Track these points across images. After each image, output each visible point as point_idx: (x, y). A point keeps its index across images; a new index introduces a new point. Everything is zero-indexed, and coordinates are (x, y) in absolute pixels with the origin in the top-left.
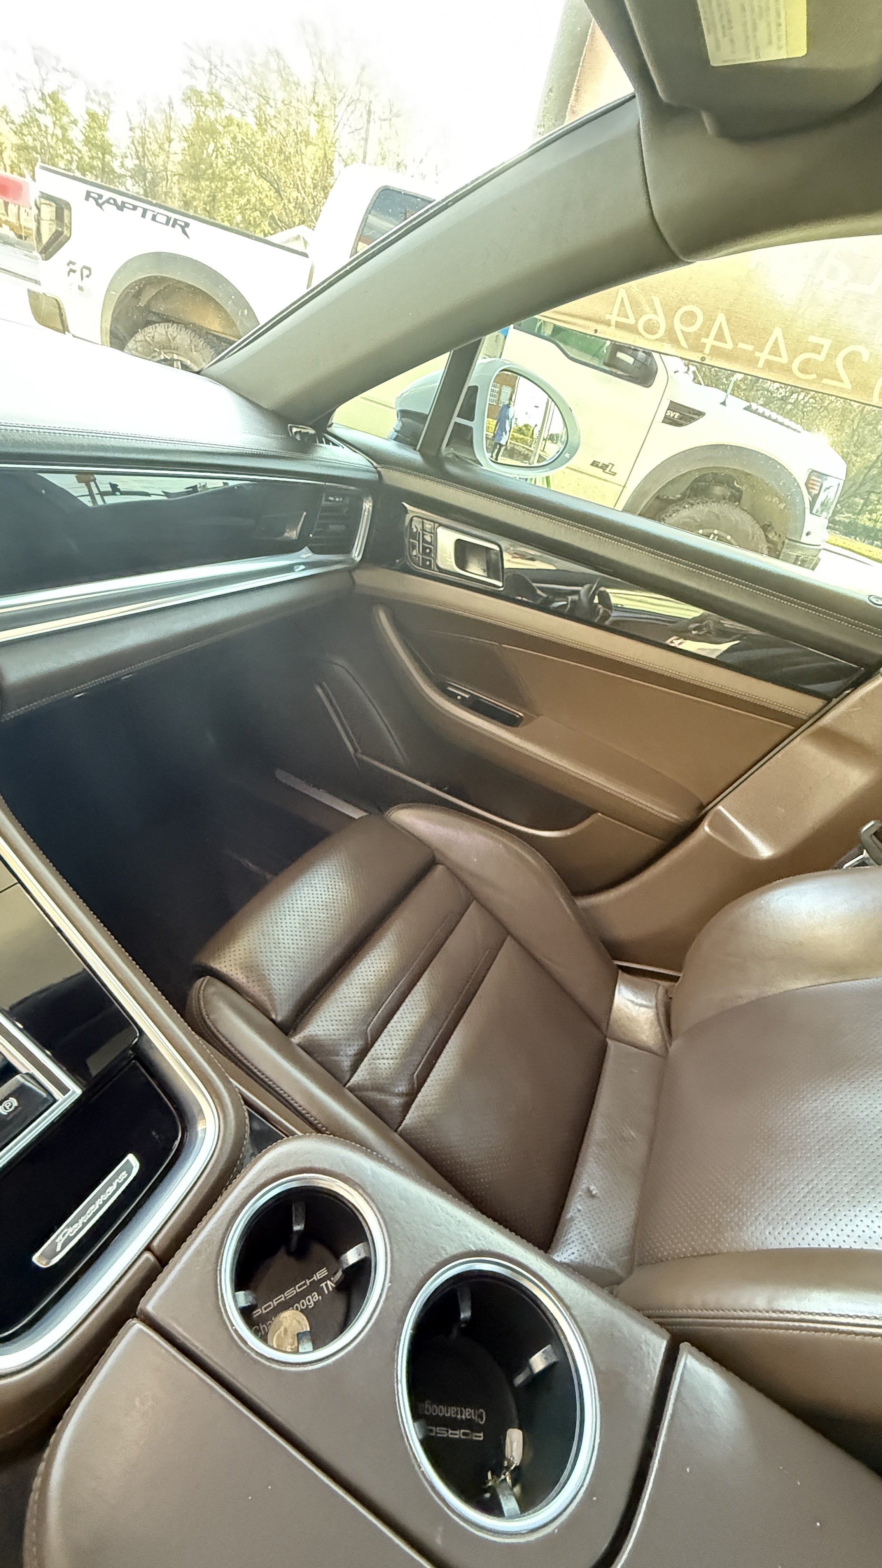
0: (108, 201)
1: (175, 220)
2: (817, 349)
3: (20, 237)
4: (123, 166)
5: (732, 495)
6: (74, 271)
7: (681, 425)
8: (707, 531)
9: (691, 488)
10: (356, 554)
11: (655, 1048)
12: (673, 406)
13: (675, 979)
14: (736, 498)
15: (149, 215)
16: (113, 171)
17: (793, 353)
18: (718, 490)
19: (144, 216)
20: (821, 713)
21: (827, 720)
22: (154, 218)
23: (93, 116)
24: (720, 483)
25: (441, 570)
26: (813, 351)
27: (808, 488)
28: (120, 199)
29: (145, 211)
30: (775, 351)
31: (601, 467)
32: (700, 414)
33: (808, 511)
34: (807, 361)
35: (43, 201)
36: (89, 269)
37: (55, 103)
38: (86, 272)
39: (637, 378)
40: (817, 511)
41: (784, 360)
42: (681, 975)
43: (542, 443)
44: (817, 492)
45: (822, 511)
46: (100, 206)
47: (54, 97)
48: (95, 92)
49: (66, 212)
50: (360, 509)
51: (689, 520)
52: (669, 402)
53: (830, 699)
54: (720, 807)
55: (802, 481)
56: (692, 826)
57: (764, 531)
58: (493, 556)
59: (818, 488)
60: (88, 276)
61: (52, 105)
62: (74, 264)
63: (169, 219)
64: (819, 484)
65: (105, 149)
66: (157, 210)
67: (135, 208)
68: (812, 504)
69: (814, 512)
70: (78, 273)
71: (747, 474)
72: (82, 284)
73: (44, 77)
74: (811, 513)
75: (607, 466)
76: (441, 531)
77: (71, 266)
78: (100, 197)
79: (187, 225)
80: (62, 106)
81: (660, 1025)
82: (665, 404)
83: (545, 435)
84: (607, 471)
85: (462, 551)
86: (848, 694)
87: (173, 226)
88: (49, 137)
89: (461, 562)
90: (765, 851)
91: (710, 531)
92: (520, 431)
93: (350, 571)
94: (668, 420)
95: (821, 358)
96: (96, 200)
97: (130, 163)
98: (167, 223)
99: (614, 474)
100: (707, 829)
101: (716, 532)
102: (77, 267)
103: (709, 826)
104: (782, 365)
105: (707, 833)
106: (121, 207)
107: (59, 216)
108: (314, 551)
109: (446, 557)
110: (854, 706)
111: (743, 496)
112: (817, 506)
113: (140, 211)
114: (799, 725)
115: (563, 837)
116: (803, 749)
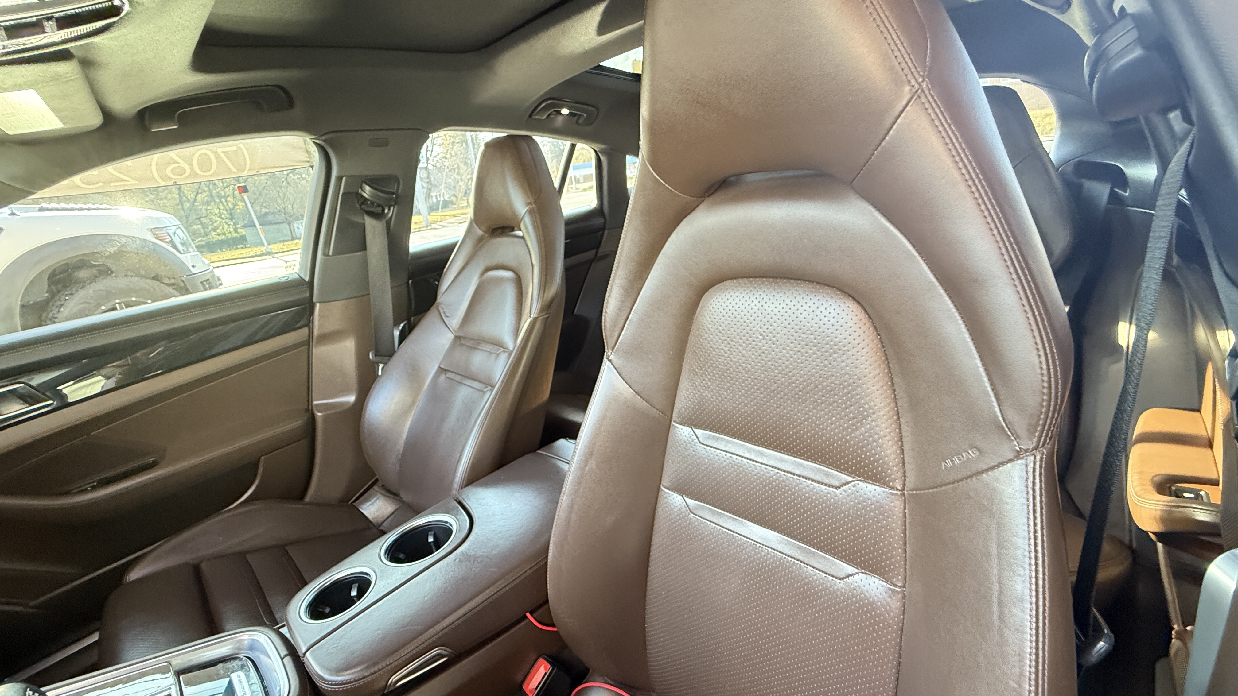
8: (110, 305)
11: (398, 507)
13: (377, 480)
14: (106, 272)
18: (83, 274)
20: (311, 332)
21: (316, 332)
27: (161, 240)
33: (176, 253)
40: (184, 250)
42: (377, 476)
44: (169, 239)
45: (186, 248)
51: (83, 306)
53: (309, 324)
54: (315, 403)
55: (151, 238)
56: (313, 418)
57: (158, 280)
59: (168, 237)
64: (166, 234)
68: (175, 248)
69: (182, 252)
74: (180, 253)
81: (388, 497)
86: (313, 319)
90: (351, 398)
91: (113, 303)
100: (319, 414)
101: (117, 301)
103: (319, 412)
105: (322, 416)
110: (319, 320)
111: (112, 268)
112: (180, 247)
114: (308, 343)
115: (258, 487)
116: (319, 352)
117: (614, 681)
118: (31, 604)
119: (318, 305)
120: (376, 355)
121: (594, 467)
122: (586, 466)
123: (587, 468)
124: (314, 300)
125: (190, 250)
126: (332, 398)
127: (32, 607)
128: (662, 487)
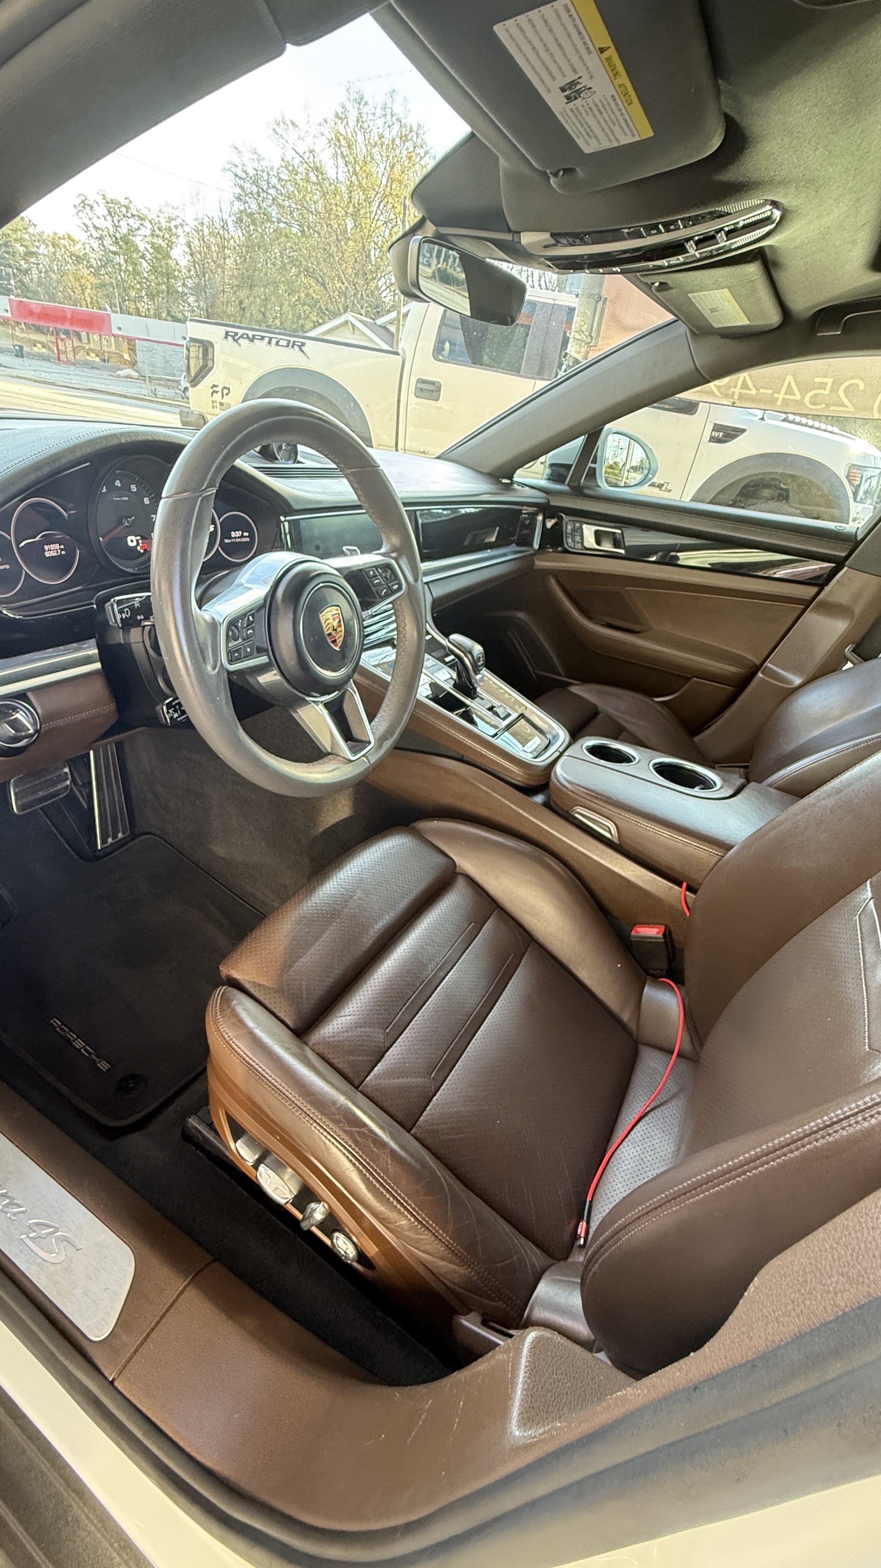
0: (242, 337)
1: (294, 342)
2: (822, 386)
3: (104, 361)
4: (184, 285)
5: (780, 495)
6: (217, 392)
7: (725, 442)
9: (741, 494)
10: (536, 546)
12: (717, 428)
15: (274, 341)
16: (177, 292)
17: (804, 393)
18: (766, 493)
19: (269, 343)
20: (818, 594)
21: (822, 596)
22: (277, 344)
23: (157, 249)
24: (768, 486)
25: (587, 549)
26: (820, 388)
27: (849, 481)
28: (250, 333)
29: (271, 339)
30: (789, 391)
31: (658, 486)
32: (743, 431)
33: (851, 500)
34: (816, 395)
35: (192, 344)
36: (228, 389)
37: (126, 244)
38: (226, 391)
39: (682, 409)
40: (861, 499)
41: (798, 396)
43: (626, 473)
44: (858, 483)
45: (866, 498)
46: (236, 341)
47: (126, 240)
48: (160, 229)
49: (210, 350)
50: (536, 520)
52: (712, 425)
53: (822, 586)
54: (767, 664)
55: (842, 475)
56: (753, 676)
58: (618, 536)
59: (859, 479)
60: (227, 394)
61: (124, 246)
62: (216, 386)
63: (289, 341)
64: (860, 476)
65: (169, 275)
66: (279, 337)
67: (263, 338)
68: (855, 494)
69: (858, 499)
70: (220, 393)
71: (793, 476)
72: (222, 401)
73: (117, 223)
74: (855, 500)
75: (663, 485)
76: (584, 526)
77: (215, 389)
78: (236, 334)
79: (303, 344)
80: (133, 246)
82: (709, 427)
83: (628, 467)
84: (663, 488)
85: (599, 537)
86: (830, 581)
87: (293, 347)
88: (122, 273)
89: (598, 542)
90: (796, 680)
92: (611, 467)
93: (532, 555)
94: (713, 440)
95: (827, 392)
96: (233, 337)
97: (190, 283)
98: (288, 346)
99: (670, 491)
100: (760, 676)
102: (219, 389)
103: (762, 673)
104: (797, 401)
105: (760, 678)
106: (252, 340)
107: (205, 353)
108: (518, 545)
109: (590, 540)
110: (835, 586)
111: (791, 494)
112: (861, 494)
113: (267, 340)
114: (807, 604)
115: (675, 698)
116: (811, 617)
117: (689, 1006)
118: (536, 671)
119: (846, 568)
120: (853, 651)
121: (829, 806)
122: (824, 799)
123: (823, 802)
124: (847, 563)
125: (869, 501)
126: (783, 669)
127: (536, 674)
128: (868, 882)
